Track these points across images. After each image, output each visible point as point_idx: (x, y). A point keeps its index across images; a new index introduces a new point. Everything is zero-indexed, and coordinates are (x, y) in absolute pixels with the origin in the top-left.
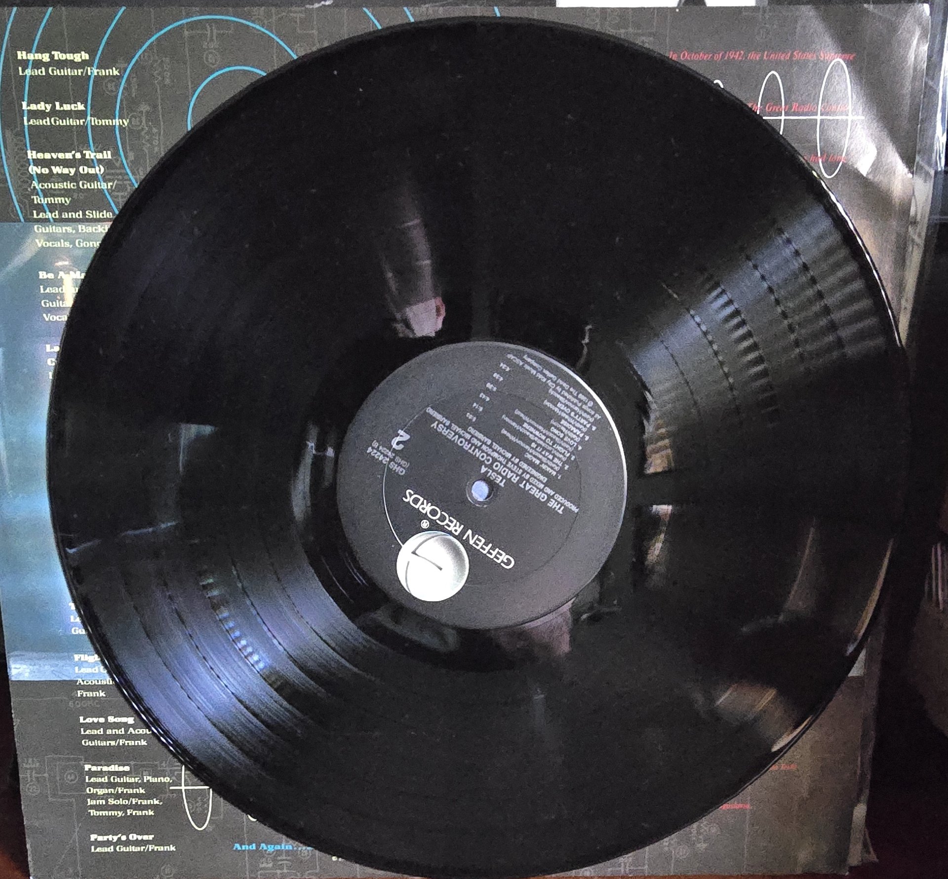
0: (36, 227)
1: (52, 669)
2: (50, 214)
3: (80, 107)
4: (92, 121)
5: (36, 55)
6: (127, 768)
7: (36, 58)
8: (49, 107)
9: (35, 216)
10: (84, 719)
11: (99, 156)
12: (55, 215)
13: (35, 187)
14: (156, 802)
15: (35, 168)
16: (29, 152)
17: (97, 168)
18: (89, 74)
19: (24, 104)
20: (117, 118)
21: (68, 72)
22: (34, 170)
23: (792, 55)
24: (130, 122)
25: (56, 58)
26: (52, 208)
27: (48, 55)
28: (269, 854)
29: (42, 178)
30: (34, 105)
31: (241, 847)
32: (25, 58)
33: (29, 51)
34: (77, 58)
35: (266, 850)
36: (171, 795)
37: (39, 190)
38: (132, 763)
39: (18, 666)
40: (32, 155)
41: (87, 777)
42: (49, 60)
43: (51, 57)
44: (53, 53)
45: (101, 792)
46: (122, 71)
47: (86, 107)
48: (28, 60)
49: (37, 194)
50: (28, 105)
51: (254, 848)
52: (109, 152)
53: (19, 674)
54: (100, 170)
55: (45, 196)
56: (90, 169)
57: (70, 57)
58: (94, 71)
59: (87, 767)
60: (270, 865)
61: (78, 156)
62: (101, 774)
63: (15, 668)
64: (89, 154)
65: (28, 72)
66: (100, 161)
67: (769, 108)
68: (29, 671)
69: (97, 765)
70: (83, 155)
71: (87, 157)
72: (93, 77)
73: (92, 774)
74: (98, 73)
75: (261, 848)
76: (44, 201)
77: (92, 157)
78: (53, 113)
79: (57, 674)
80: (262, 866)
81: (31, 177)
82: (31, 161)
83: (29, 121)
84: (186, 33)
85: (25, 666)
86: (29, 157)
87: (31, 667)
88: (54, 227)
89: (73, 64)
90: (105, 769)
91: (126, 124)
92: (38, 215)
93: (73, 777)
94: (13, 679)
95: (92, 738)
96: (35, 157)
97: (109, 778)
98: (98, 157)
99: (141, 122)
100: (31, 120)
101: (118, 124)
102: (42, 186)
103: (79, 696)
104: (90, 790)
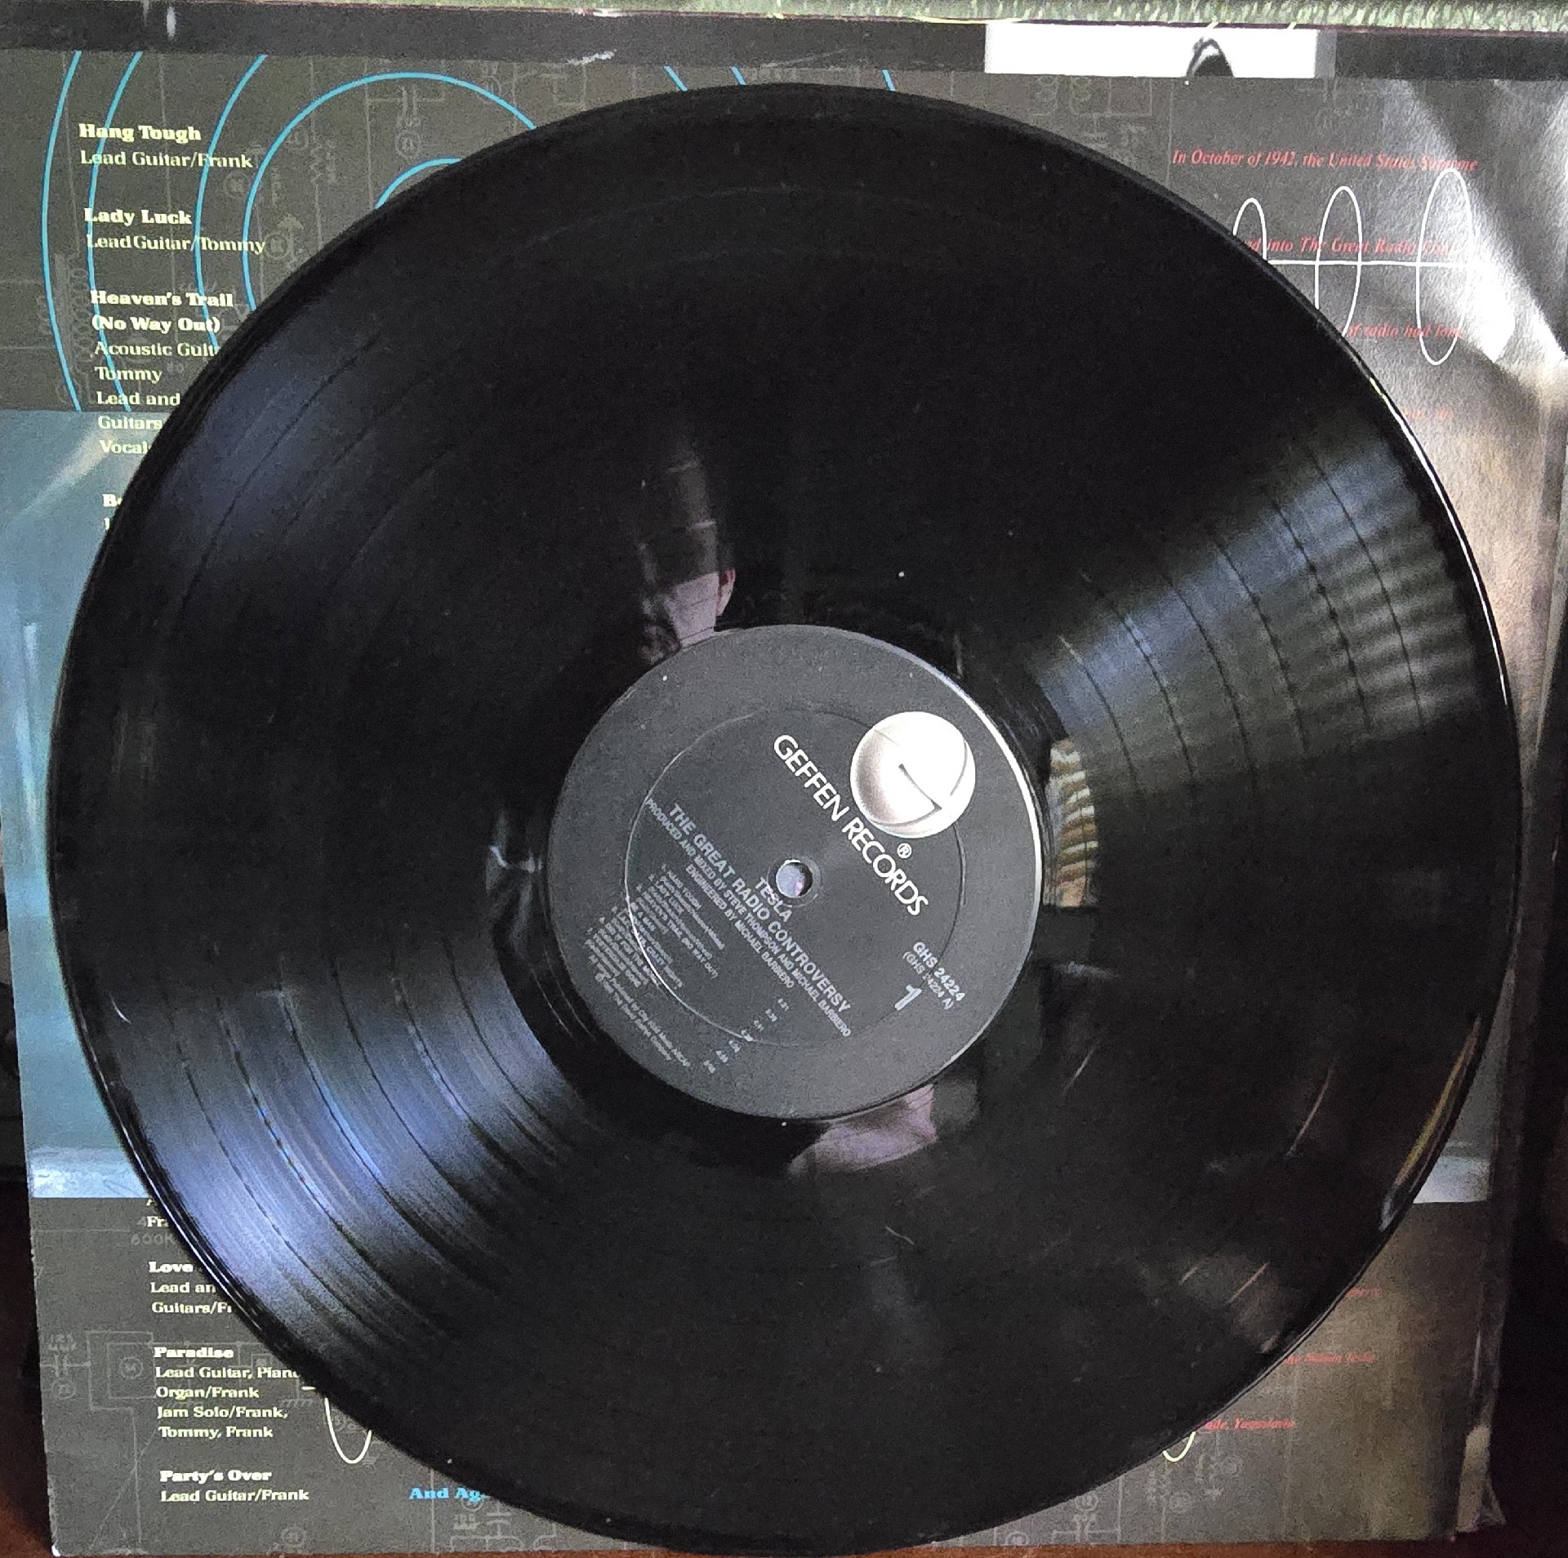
0: (100, 418)
1: (104, 1178)
2: (125, 398)
3: (184, 219)
4: (202, 242)
5: (112, 130)
6: (229, 1354)
7: (112, 135)
8: (130, 218)
9: (100, 401)
10: (158, 1267)
11: (213, 301)
12: (134, 400)
13: (101, 352)
14: (277, 1413)
15: (103, 320)
16: (94, 293)
17: (209, 323)
18: (200, 164)
19: (88, 212)
20: (245, 238)
21: (166, 160)
22: (100, 322)
23: (1374, 160)
24: (268, 245)
25: (145, 136)
26: (130, 387)
27: (131, 131)
28: (472, 1507)
29: (114, 337)
30: (106, 214)
31: (423, 1495)
32: (92, 135)
33: (100, 123)
34: (182, 137)
35: (466, 1500)
36: (304, 1401)
37: (109, 358)
38: (239, 1344)
39: (44, 1172)
40: (98, 297)
41: (158, 1369)
42: (132, 140)
43: (138, 134)
44: (140, 127)
45: (181, 1394)
46: (257, 160)
47: (193, 219)
48: (97, 140)
49: (105, 364)
50: (95, 214)
51: (446, 1495)
52: (230, 296)
53: (45, 1187)
54: (213, 326)
55: (118, 367)
56: (196, 324)
57: (169, 135)
58: (207, 160)
59: (158, 1352)
60: (474, 1527)
61: (177, 301)
62: (183, 1362)
63: (40, 1176)
64: (196, 299)
65: (97, 159)
66: (213, 310)
67: (1337, 247)
68: (63, 1180)
69: (176, 1348)
70: (185, 300)
71: (193, 303)
72: (206, 170)
73: (166, 1363)
74: (215, 162)
75: (457, 1497)
76: (116, 376)
77: (201, 303)
78: (138, 228)
79: (112, 1186)
80: (456, 1527)
81: (96, 336)
82: (97, 308)
83: (95, 241)
84: (368, 101)
85: (57, 1173)
86: (94, 301)
87: (68, 1174)
88: (131, 420)
89: (174, 148)
90: (190, 1354)
91: (261, 250)
92: (104, 399)
93: (133, 1368)
94: (36, 1195)
95: (169, 1299)
96: (103, 301)
97: (196, 1371)
98: (210, 304)
99: (285, 247)
100: (100, 240)
101: (246, 248)
102: (114, 350)
103: (150, 1225)
104: (162, 1392)
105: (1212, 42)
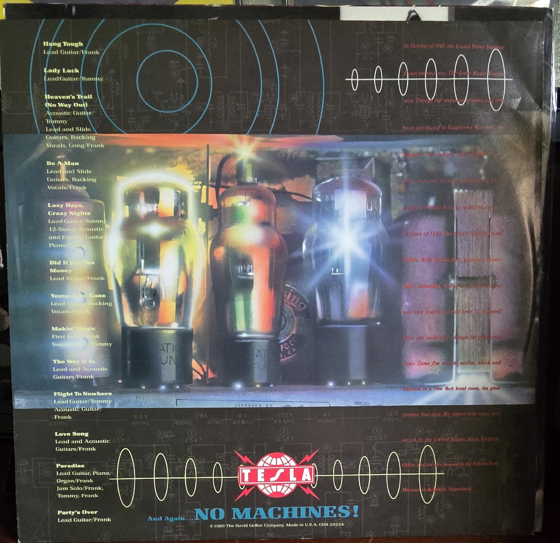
0: (47, 137)
1: (40, 401)
2: (55, 129)
3: (77, 71)
4: (83, 79)
5: (54, 44)
6: (83, 466)
7: (54, 45)
8: (59, 71)
9: (47, 131)
10: (58, 434)
11: (86, 97)
12: (58, 130)
13: (48, 114)
14: (100, 489)
15: (49, 104)
16: (46, 95)
17: (84, 104)
18: (83, 53)
19: (45, 70)
20: (97, 77)
21: (71, 52)
22: (48, 105)
23: (471, 46)
24: (104, 79)
25: (65, 45)
26: (57, 126)
27: (60, 43)
28: (171, 524)
29: (52, 109)
30: (51, 70)
31: (153, 519)
32: (47, 45)
33: (50, 41)
34: (76, 45)
35: (168, 521)
36: (110, 484)
37: (50, 116)
38: (86, 462)
39: (19, 399)
40: (47, 97)
41: (57, 472)
42: (60, 46)
43: (62, 44)
44: (63, 42)
45: (65, 482)
46: (101, 53)
47: (80, 71)
48: (49, 47)
49: (49, 118)
50: (47, 70)
51: (161, 519)
52: (91, 95)
53: (19, 405)
54: (85, 105)
55: (53, 119)
56: (79, 105)
57: (72, 44)
58: (85, 52)
59: (58, 465)
60: (171, 531)
61: (73, 97)
62: (66, 470)
63: (17, 401)
64: (80, 97)
65: (49, 53)
66: (85, 100)
67: (460, 73)
68: (25, 402)
69: (64, 464)
70: (77, 97)
71: (79, 98)
72: (84, 56)
73: (60, 470)
74: (87, 53)
75: (165, 520)
76: (53, 122)
77: (81, 98)
78: (62, 74)
79: (43, 404)
80: (165, 531)
81: (46, 109)
82: (47, 100)
83: (47, 78)
84: (138, 32)
85: (23, 400)
87: (27, 400)
88: (57, 137)
89: (74, 49)
90: (69, 466)
91: (102, 80)
92: (48, 129)
93: (49, 472)
94: (16, 408)
95: (62, 446)
96: (49, 98)
97: (71, 473)
98: (84, 98)
99: (110, 79)
100: (49, 79)
101: (97, 80)
102: (52, 114)
103: (55, 418)
104: (59, 481)
105: (414, 11)
